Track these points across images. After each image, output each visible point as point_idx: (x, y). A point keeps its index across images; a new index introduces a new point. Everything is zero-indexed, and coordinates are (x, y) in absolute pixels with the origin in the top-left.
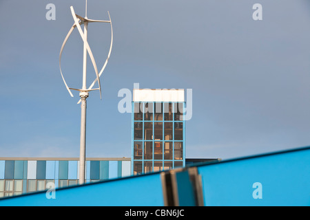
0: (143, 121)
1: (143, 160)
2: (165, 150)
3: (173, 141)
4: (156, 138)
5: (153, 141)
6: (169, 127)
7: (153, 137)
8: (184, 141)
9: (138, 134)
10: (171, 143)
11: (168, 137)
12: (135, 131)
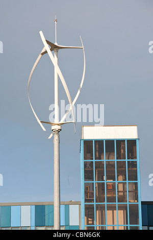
0: (94, 160)
1: (95, 203)
2: (118, 192)
3: (127, 181)
4: (108, 178)
5: (105, 182)
6: (122, 167)
7: (105, 178)
8: (139, 181)
9: (88, 175)
10: (124, 184)
11: (121, 177)
12: (85, 172)
